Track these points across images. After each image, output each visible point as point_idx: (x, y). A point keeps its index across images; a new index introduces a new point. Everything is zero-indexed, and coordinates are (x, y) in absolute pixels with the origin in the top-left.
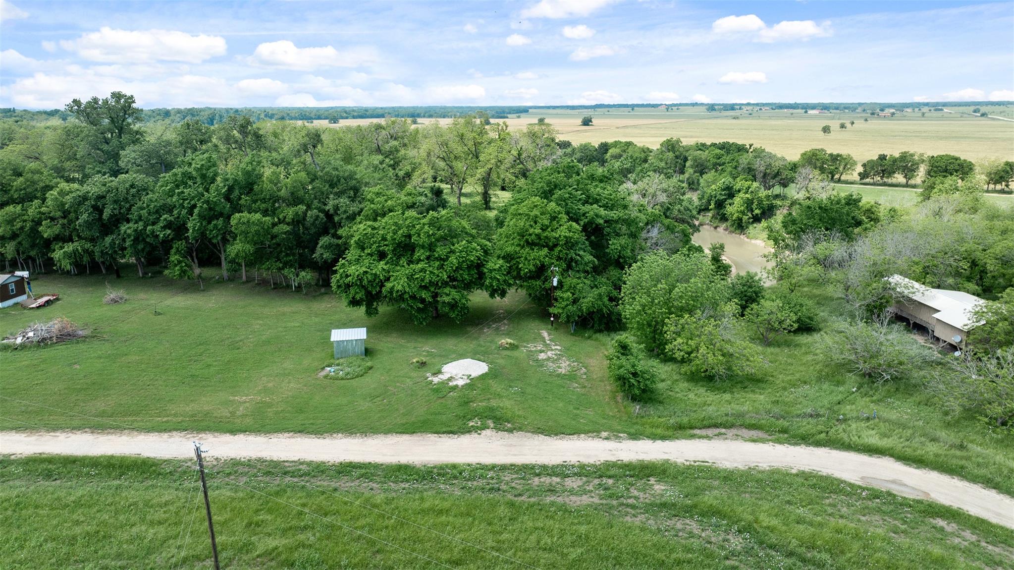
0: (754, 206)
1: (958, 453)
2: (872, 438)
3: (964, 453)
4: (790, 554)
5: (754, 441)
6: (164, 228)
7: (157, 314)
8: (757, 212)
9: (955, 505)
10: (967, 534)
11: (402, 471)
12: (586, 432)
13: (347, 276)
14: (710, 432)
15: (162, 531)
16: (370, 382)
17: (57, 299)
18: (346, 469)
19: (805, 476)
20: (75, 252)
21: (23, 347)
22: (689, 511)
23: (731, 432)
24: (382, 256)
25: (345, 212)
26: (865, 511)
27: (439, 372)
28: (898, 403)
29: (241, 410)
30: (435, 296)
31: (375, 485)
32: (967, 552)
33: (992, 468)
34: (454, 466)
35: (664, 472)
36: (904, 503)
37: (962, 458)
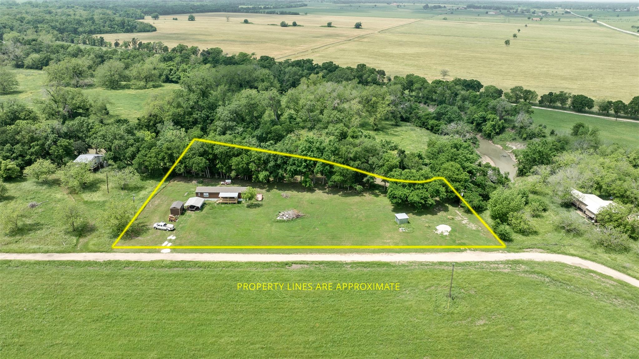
0: (496, 128)
1: (595, 256)
2: (572, 252)
3: (596, 256)
4: (560, 282)
5: (541, 253)
8: (498, 130)
9: (595, 270)
10: (598, 276)
14: (529, 250)
19: (558, 263)
21: (288, 221)
22: (534, 272)
23: (534, 250)
26: (574, 272)
27: (437, 230)
28: (577, 239)
30: (426, 201)
32: (598, 280)
33: (603, 260)
35: (523, 262)
36: (583, 270)
37: (595, 257)
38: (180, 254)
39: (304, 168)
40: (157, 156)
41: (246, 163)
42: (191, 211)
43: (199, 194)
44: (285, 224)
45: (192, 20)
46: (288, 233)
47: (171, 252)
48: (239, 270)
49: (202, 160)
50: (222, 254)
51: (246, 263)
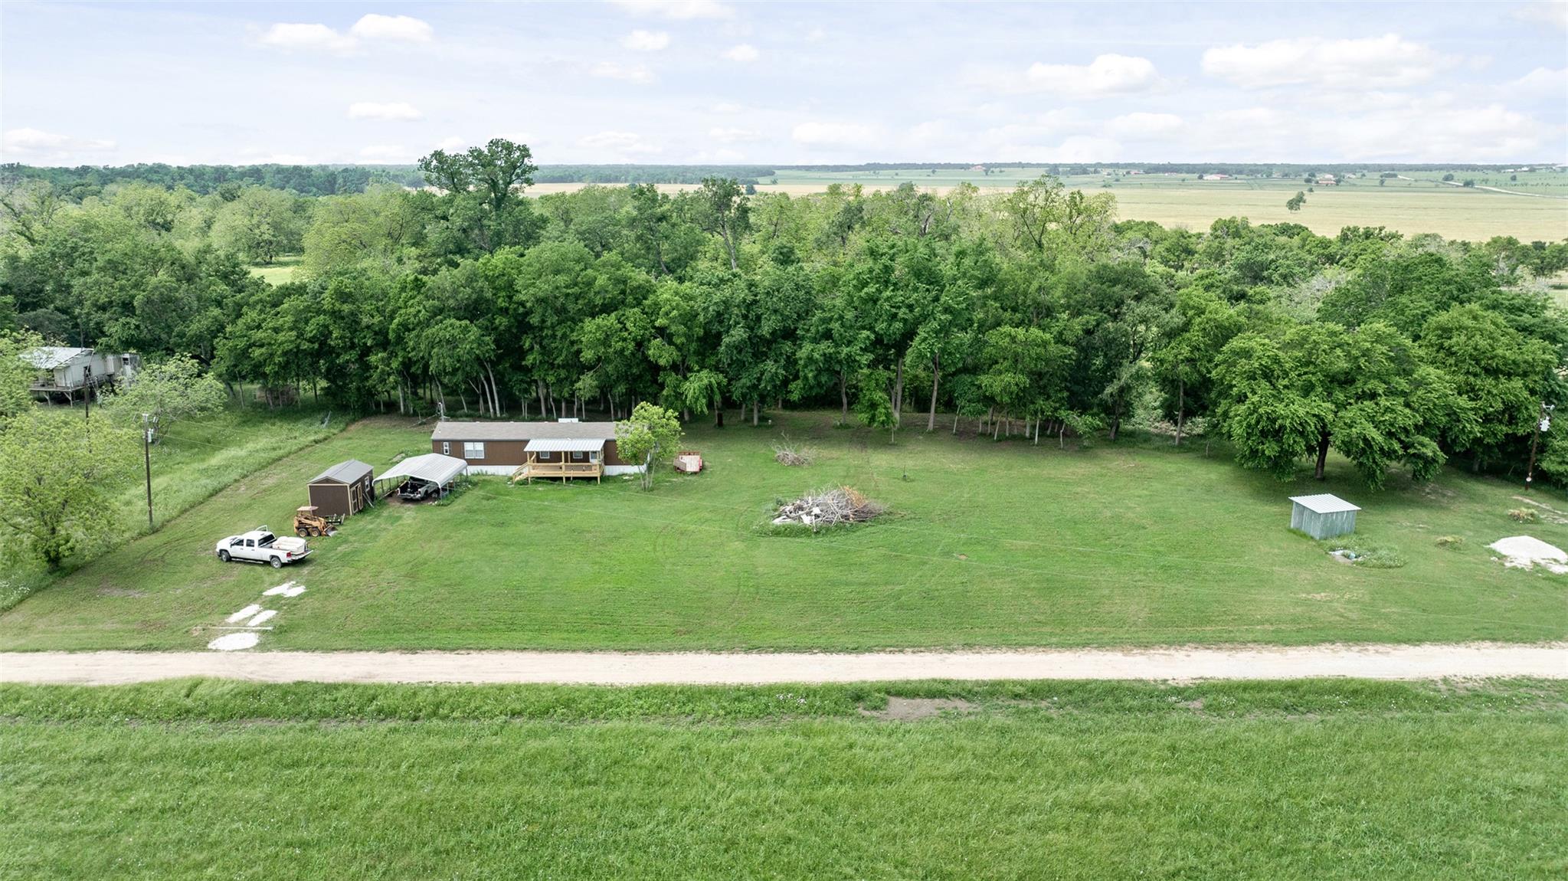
38: (301, 654)
39: (864, 350)
40: (301, 325)
41: (634, 339)
42: (407, 500)
43: (446, 446)
44: (814, 541)
46: (833, 573)
47: (262, 647)
48: (601, 726)
49: (465, 330)
50: (516, 654)
51: (639, 692)
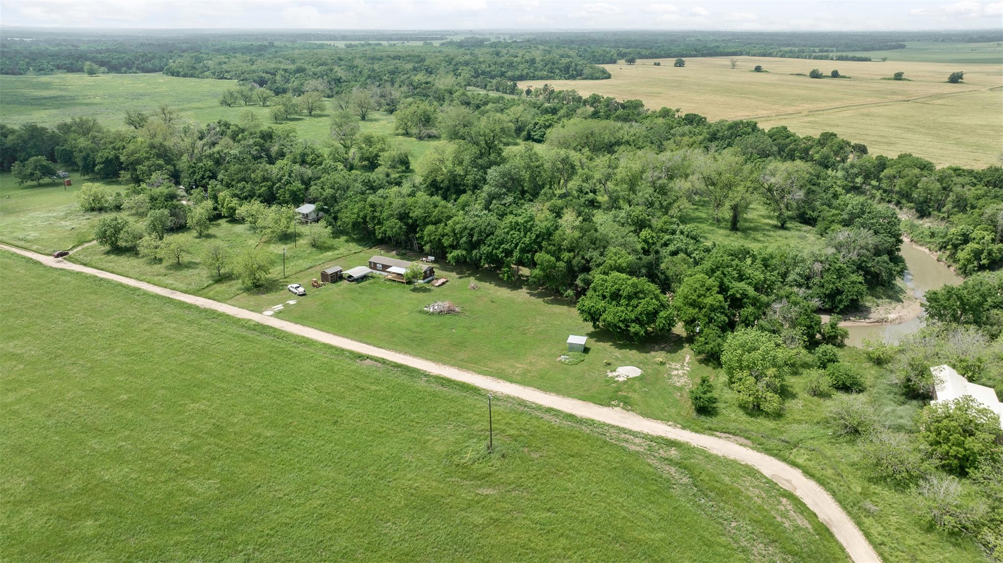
0: (983, 256)
6: (502, 252)
7: (493, 302)
9: (802, 497)
10: (789, 507)
11: (570, 417)
12: (662, 420)
13: (584, 306)
15: (477, 418)
16: (579, 368)
17: (447, 281)
18: (549, 410)
19: (746, 466)
20: (458, 255)
21: (432, 314)
22: (677, 464)
23: (734, 438)
24: (604, 297)
25: (595, 261)
26: (755, 486)
27: (615, 371)
29: (517, 372)
30: (627, 326)
31: (558, 420)
34: (592, 420)
36: (779, 489)
38: (276, 319)
42: (348, 281)
43: (372, 264)
44: (425, 316)
45: (680, 66)
47: (271, 316)
